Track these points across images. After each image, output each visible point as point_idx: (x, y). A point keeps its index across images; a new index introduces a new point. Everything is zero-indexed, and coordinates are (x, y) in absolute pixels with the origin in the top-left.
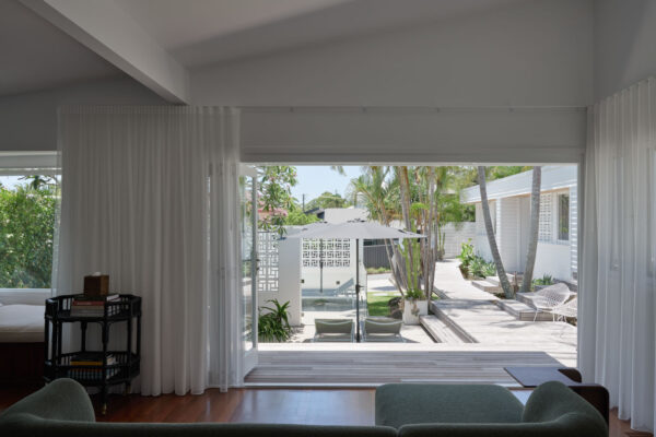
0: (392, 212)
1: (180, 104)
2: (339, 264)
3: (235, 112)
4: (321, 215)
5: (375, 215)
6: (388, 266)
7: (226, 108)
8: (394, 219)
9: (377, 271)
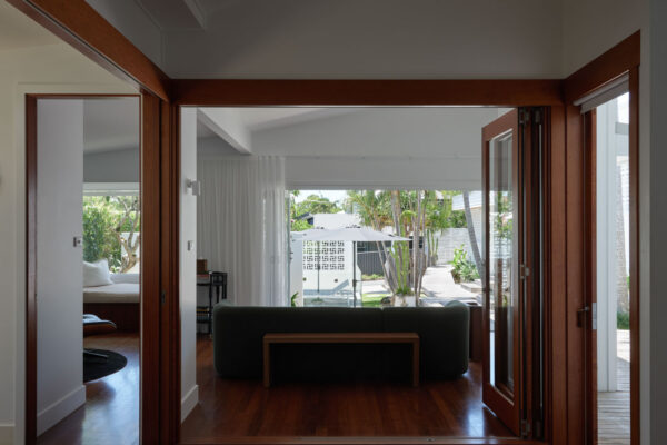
0: (385, 218)
1: (247, 154)
2: (333, 267)
3: (283, 159)
4: (310, 221)
5: (368, 221)
6: (381, 273)
7: (277, 157)
8: (388, 225)
9: (370, 278)
